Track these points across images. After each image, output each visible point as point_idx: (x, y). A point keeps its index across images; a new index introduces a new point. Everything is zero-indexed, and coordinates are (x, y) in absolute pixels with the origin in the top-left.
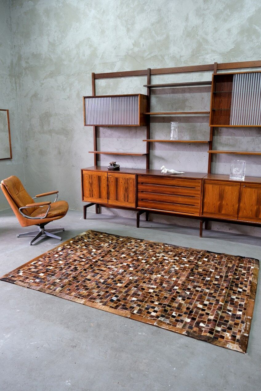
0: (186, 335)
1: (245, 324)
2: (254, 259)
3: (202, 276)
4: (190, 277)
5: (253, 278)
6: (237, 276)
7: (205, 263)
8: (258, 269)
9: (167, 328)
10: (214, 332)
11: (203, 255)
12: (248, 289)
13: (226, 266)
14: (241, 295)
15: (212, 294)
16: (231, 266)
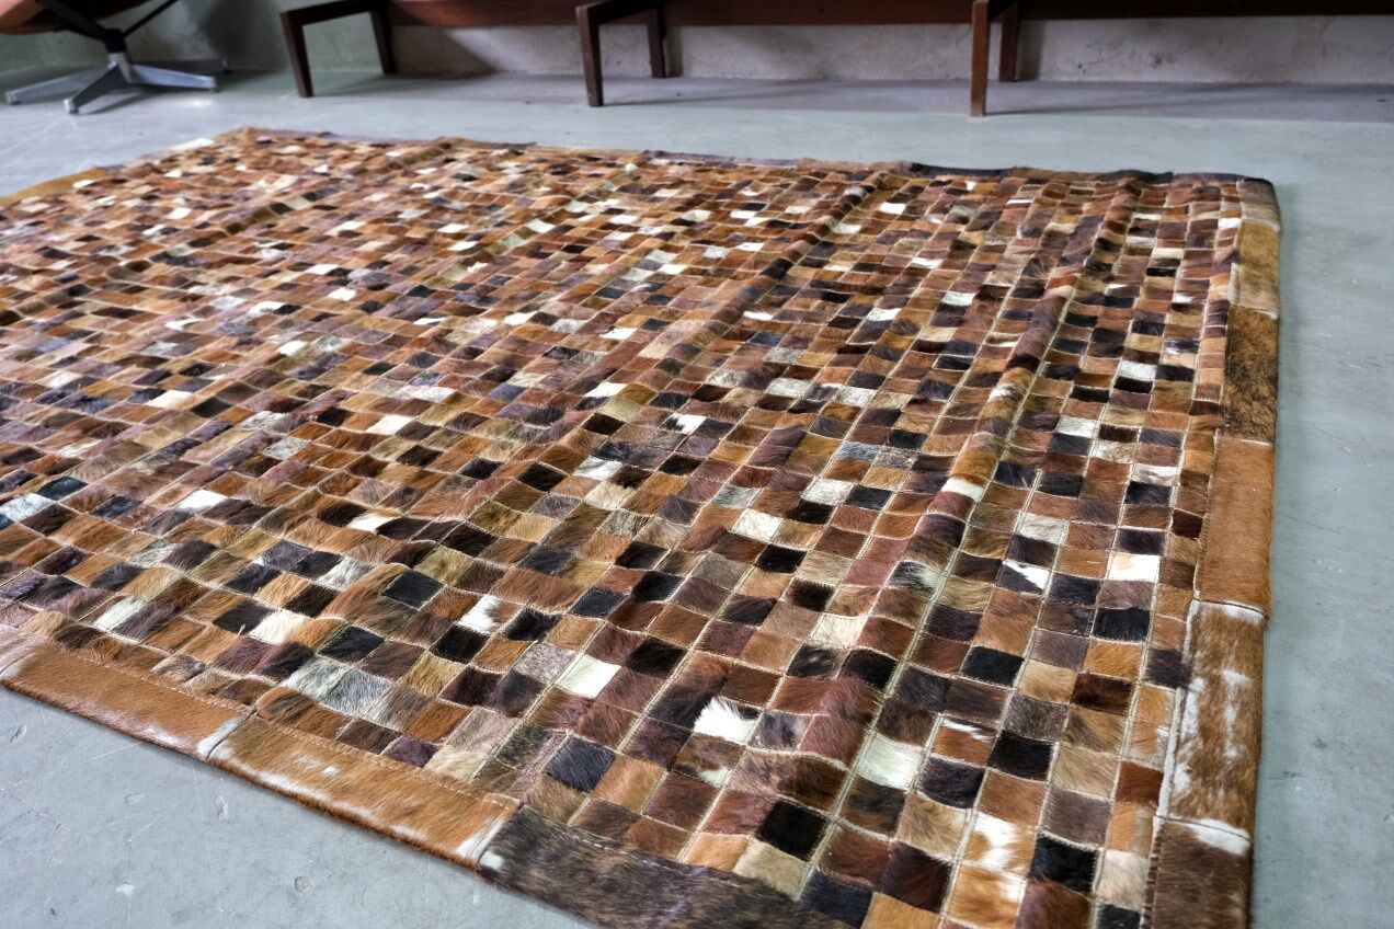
0: (487, 875)
1: (1198, 684)
2: (1235, 178)
3: (843, 299)
4: (747, 314)
5: (1238, 287)
6: (1111, 279)
7: (884, 225)
8: (1276, 227)
9: (316, 780)
10: (835, 816)
11: (883, 189)
12: (1205, 366)
13: (1033, 232)
14: (1142, 406)
15: (895, 415)
16: (1068, 227)
